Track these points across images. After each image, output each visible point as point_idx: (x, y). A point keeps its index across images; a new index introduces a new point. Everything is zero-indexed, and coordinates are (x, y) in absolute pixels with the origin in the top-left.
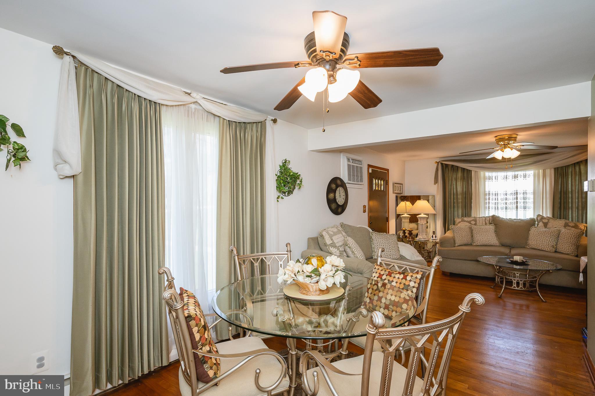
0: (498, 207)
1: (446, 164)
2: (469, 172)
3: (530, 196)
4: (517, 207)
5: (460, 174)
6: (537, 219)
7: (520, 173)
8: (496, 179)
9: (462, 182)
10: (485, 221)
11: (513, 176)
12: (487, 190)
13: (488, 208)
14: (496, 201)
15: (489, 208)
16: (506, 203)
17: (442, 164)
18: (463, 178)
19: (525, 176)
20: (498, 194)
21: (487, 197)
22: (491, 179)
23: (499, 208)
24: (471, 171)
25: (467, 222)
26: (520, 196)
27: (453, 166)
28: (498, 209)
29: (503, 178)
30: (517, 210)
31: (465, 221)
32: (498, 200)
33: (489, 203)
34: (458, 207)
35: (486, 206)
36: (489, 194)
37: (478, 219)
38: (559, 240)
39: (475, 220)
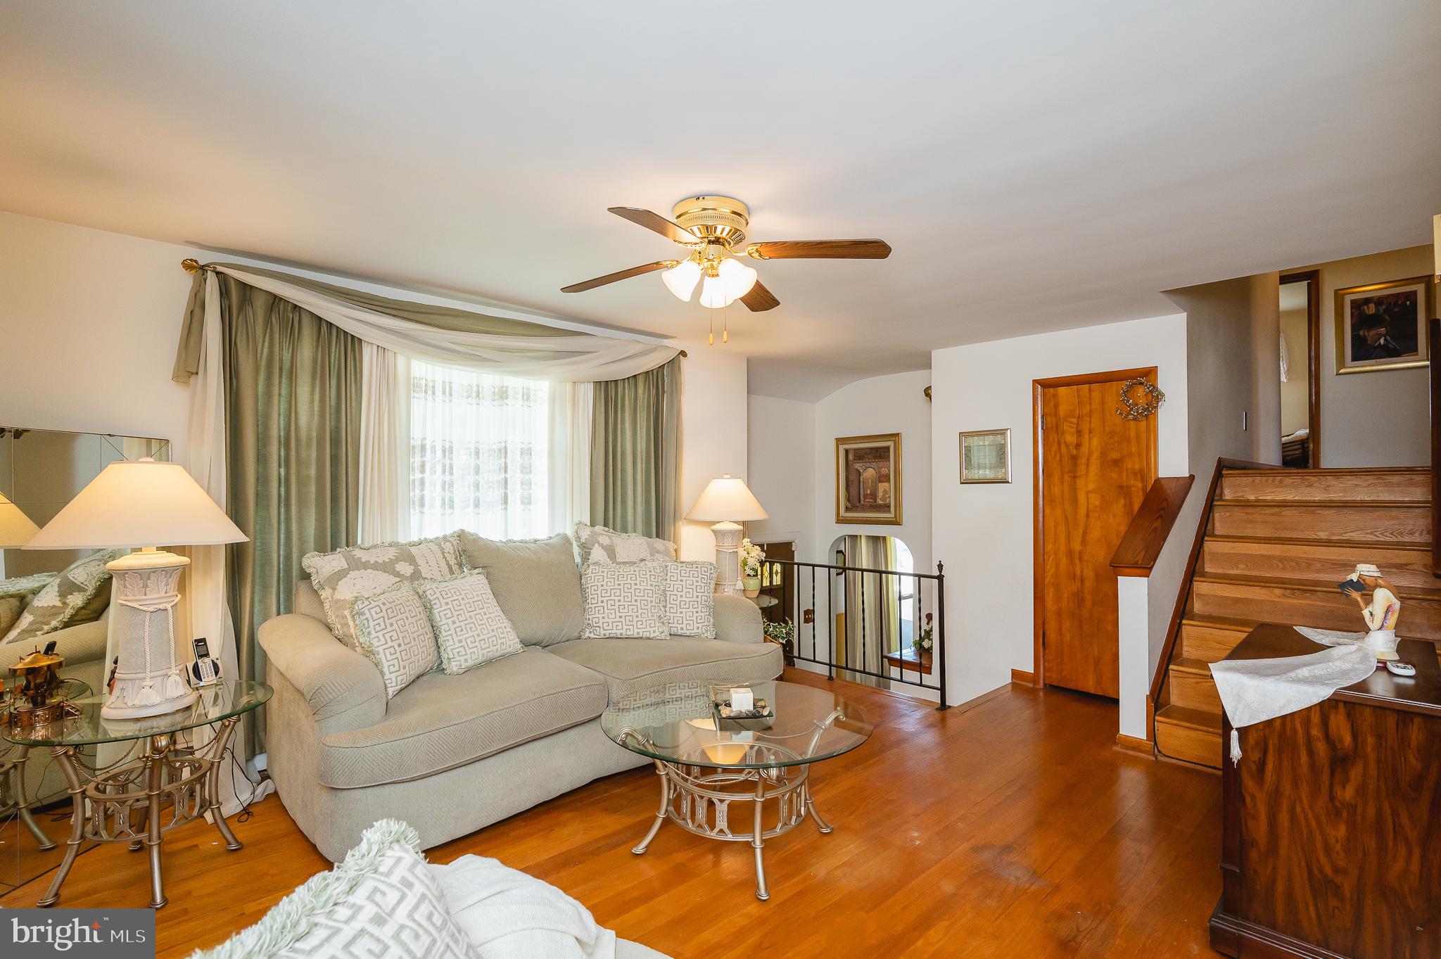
0: (452, 501)
1: (244, 287)
2: (352, 344)
3: (541, 463)
4: (505, 501)
5: (306, 351)
6: (578, 538)
7: (514, 383)
8: (447, 393)
9: (317, 390)
10: (444, 557)
11: (497, 390)
12: (416, 434)
13: (417, 503)
14: (447, 477)
15: (422, 505)
16: (477, 486)
17: (223, 279)
18: (319, 373)
19: (527, 396)
20: (451, 448)
21: (417, 460)
22: (430, 392)
23: (455, 505)
24: (360, 340)
25: (376, 566)
26: (515, 460)
27: (275, 301)
28: (452, 507)
29: (465, 394)
30: (506, 509)
31: (365, 566)
32: (451, 474)
33: (422, 482)
35: (412, 494)
36: (423, 447)
37: (414, 550)
38: (668, 598)
39: (405, 553)
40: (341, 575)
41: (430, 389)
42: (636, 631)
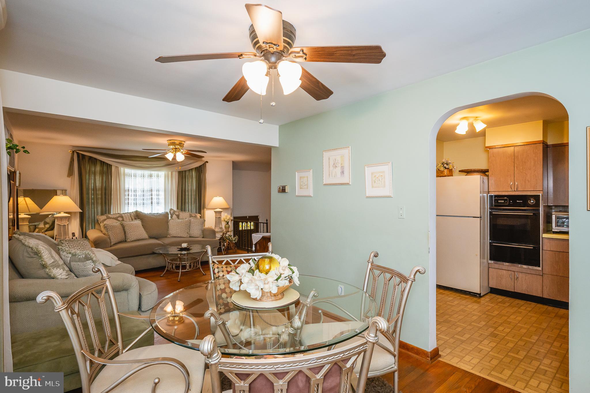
0: (136, 203)
1: (83, 155)
2: (109, 166)
3: (162, 193)
4: (152, 203)
5: (98, 168)
6: (170, 213)
7: (154, 173)
8: (135, 176)
9: (101, 177)
10: (131, 217)
11: (149, 175)
12: (127, 187)
13: (127, 204)
14: (135, 197)
15: (128, 204)
16: (143, 200)
17: (78, 154)
18: (102, 173)
19: (158, 176)
20: (136, 190)
21: (127, 193)
22: (130, 176)
23: (137, 204)
24: (111, 165)
25: (113, 218)
26: (154, 193)
27: (90, 158)
28: (136, 205)
29: (140, 176)
30: (152, 205)
31: (111, 218)
32: (136, 196)
33: (128, 199)
34: (97, 203)
35: (125, 202)
36: (128, 190)
37: (123, 215)
38: (191, 228)
39: (121, 216)
40: (105, 220)
41: (130, 175)
42: (180, 235)
